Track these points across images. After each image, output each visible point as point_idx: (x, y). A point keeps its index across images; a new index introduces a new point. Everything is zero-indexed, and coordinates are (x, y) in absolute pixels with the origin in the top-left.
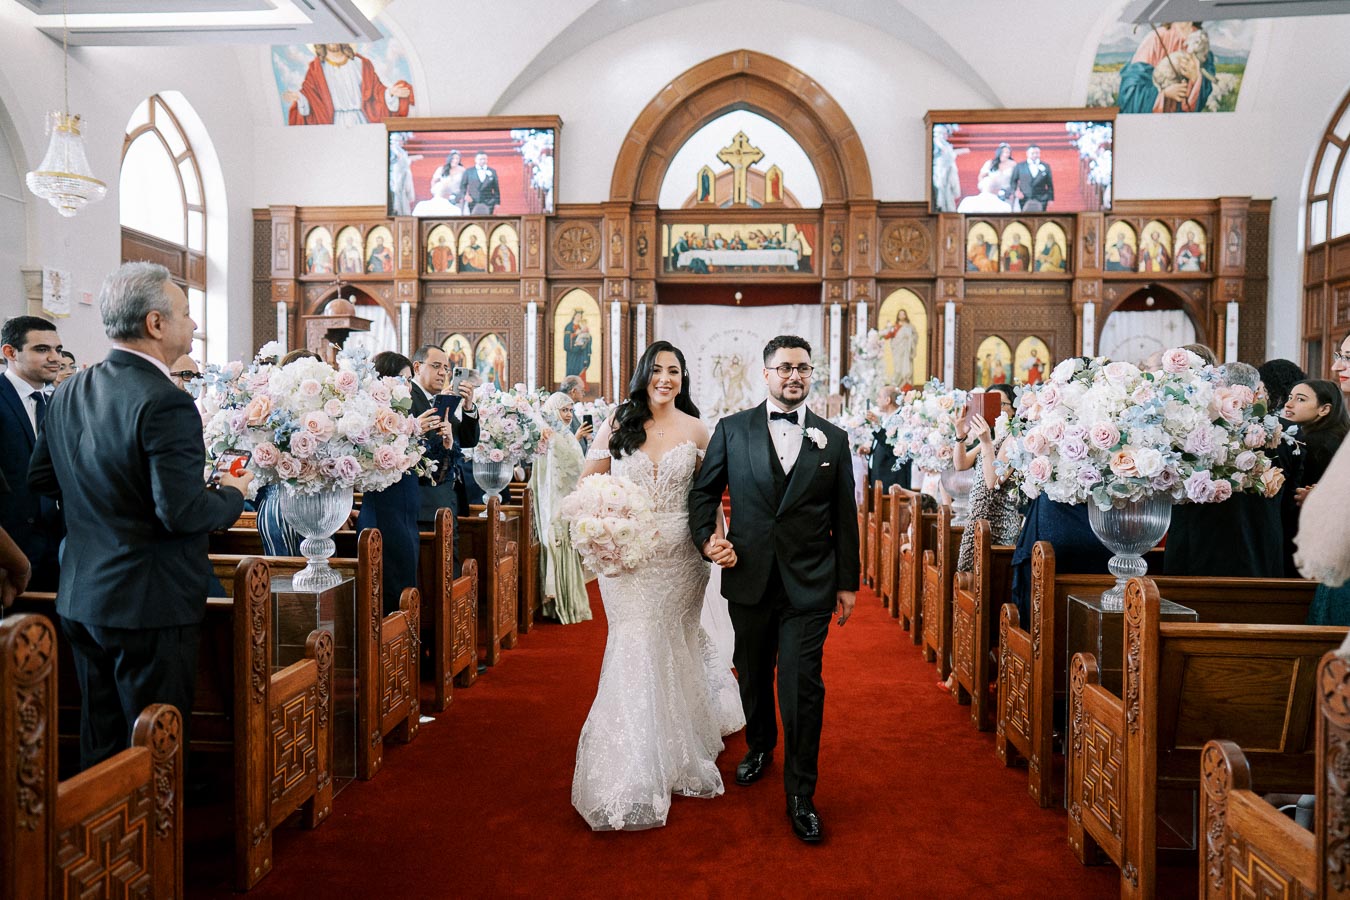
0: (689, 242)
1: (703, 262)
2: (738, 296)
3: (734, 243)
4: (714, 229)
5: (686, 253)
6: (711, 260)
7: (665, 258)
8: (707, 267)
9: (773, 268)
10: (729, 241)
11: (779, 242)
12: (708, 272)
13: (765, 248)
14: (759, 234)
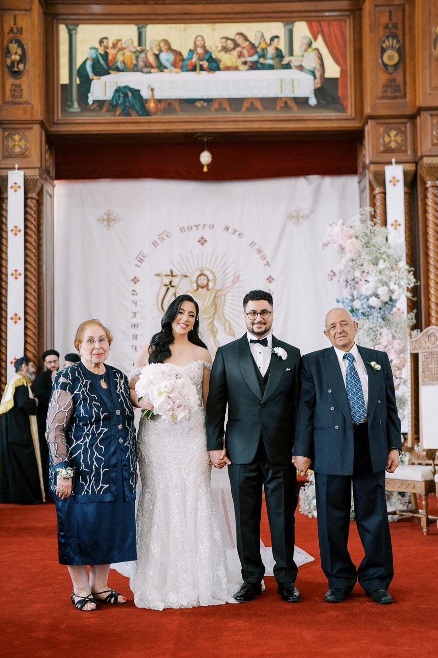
0: (110, 57)
1: (136, 93)
2: (206, 158)
3: (195, 59)
4: (155, 32)
5: (104, 78)
6: (152, 90)
7: (63, 86)
8: (143, 102)
9: (269, 103)
10: (185, 55)
11: (279, 55)
12: (147, 113)
13: (254, 66)
14: (240, 40)
